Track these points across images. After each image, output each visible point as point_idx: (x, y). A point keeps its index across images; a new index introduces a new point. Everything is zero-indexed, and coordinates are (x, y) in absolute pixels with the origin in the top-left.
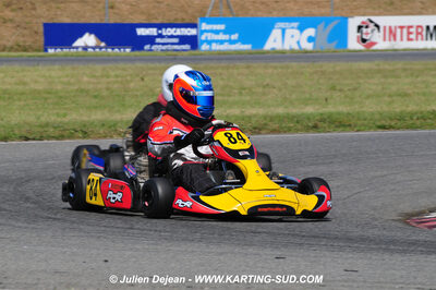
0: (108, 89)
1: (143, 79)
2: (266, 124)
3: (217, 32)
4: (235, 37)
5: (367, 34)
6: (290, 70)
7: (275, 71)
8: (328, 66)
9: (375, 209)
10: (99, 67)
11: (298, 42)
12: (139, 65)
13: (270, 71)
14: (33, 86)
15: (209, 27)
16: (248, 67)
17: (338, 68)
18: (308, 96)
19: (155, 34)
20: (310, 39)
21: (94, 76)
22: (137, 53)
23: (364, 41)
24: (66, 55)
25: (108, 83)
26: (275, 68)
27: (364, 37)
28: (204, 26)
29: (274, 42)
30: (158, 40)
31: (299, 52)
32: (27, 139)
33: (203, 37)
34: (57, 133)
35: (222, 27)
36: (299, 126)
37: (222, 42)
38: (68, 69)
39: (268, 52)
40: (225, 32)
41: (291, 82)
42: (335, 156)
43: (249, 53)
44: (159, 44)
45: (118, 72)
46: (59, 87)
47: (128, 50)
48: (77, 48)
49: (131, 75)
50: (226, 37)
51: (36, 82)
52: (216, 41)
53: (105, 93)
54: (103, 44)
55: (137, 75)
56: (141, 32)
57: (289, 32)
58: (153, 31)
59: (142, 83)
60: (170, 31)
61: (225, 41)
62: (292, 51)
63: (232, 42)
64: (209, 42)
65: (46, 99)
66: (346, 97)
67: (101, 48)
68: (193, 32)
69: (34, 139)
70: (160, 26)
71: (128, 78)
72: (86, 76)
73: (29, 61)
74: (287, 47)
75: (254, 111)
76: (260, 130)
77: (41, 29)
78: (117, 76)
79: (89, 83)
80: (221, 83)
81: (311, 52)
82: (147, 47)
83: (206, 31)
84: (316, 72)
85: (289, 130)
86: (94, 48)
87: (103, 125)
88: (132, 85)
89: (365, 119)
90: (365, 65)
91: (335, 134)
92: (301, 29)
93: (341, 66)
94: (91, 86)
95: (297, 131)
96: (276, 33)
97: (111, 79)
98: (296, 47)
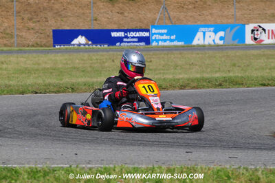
0: (91, 67)
1: (113, 61)
2: (188, 84)
3: (162, 34)
4: (173, 37)
5: (258, 35)
6: (207, 55)
7: (198, 56)
8: (231, 53)
9: (255, 130)
10: (86, 55)
11: (214, 41)
12: (111, 53)
13: (194, 55)
14: (44, 65)
15: (157, 31)
16: (181, 54)
17: (238, 54)
18: (217, 69)
19: (123, 36)
20: (221, 38)
21: (82, 60)
22: (111, 47)
23: (256, 39)
24: (66, 49)
25: (91, 63)
26: (198, 54)
27: (256, 36)
28: (154, 31)
29: (198, 40)
30: (125, 40)
31: (214, 46)
32: (36, 93)
33: (153, 38)
34: (55, 90)
35: (165, 31)
36: (210, 85)
37: (165, 41)
38: (66, 56)
39: (194, 46)
40: (167, 34)
41: (207, 62)
42: (232, 101)
43: (182, 47)
44: (125, 42)
45: (98, 57)
46: (60, 66)
47: (106, 46)
48: (74, 45)
49: (106, 59)
50: (168, 37)
51: (46, 63)
52: (162, 40)
53: (89, 69)
54: (90, 43)
55: (110, 59)
56: (114, 34)
57: (207, 34)
58: (122, 34)
59: (113, 63)
60: (133, 34)
61: (168, 40)
62: (210, 45)
63: (171, 40)
64: (157, 41)
65: (51, 73)
66: (242, 70)
67: (89, 45)
68: (147, 34)
69: (41, 93)
70: (126, 31)
71: (104, 61)
72: (77, 60)
73: (42, 52)
74: (206, 43)
75: (181, 76)
76: (185, 87)
77: (52, 34)
78: (97, 59)
79: (79, 64)
80: (163, 63)
81: (222, 46)
82: (118, 44)
83: (155, 34)
84: (224, 56)
85: (203, 87)
86: (84, 45)
87: (85, 85)
88: (106, 64)
89: (252, 80)
90: (255, 52)
91: (233, 89)
92: (216, 32)
93: (240, 53)
94: (80, 65)
95: (208, 87)
96: (199, 35)
97: (94, 61)
98: (212, 43)
